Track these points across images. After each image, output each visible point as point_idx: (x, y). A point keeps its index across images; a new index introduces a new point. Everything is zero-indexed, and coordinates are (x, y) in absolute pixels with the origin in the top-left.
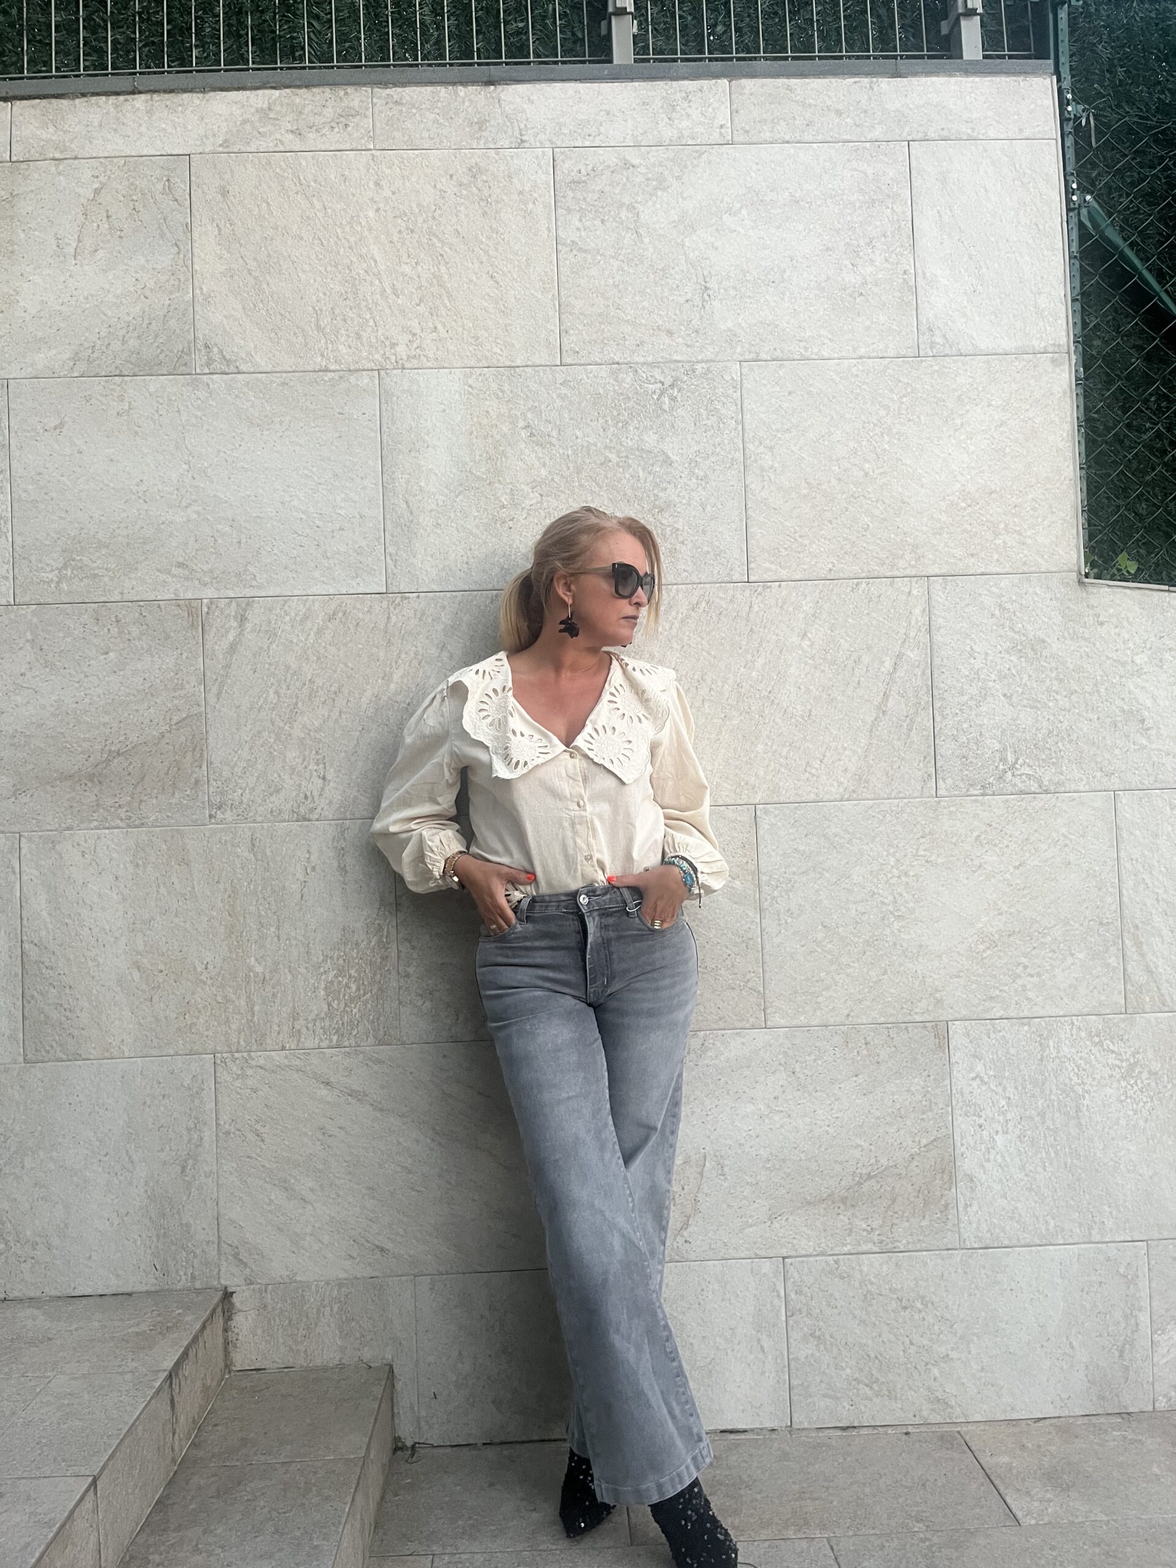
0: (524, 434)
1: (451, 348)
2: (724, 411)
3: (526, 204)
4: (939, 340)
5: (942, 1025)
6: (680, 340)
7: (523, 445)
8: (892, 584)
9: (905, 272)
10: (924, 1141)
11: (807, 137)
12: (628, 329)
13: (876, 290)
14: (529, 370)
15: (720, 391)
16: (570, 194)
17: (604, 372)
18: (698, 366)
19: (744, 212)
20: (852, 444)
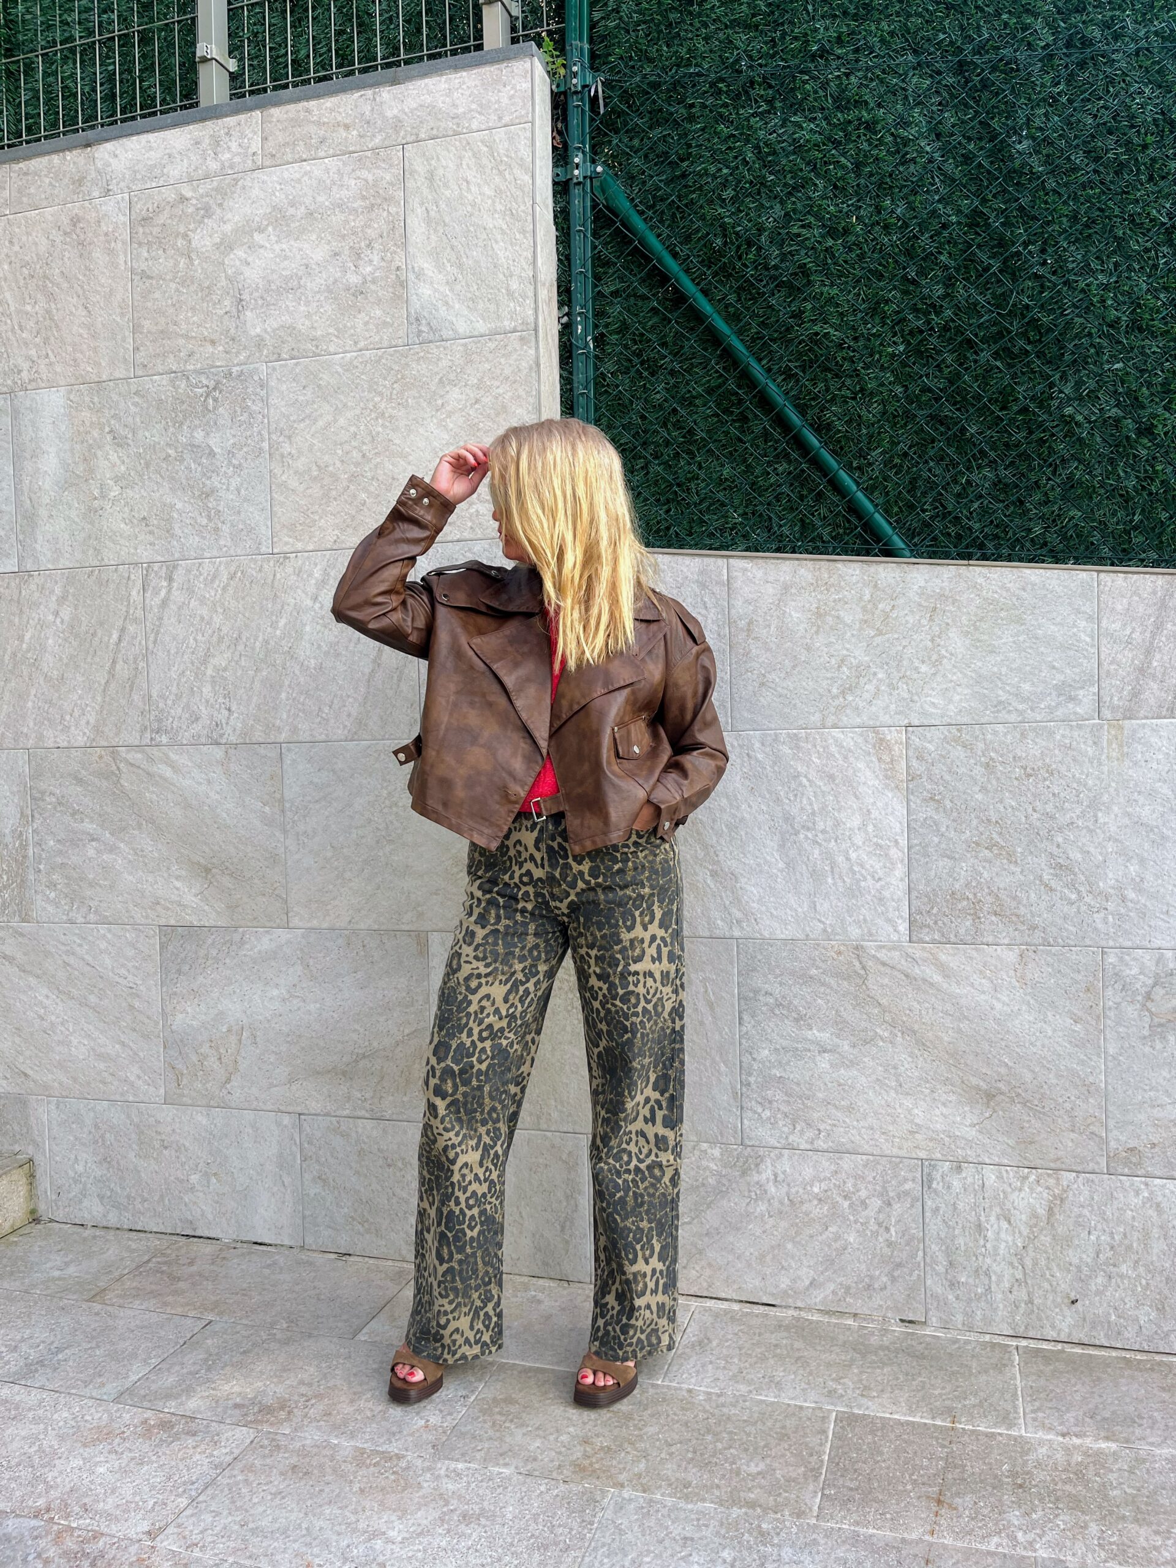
0: (109, 438)
1: (58, 370)
2: (254, 408)
3: (109, 242)
4: (424, 328)
5: (423, 935)
6: (221, 348)
7: (108, 447)
9: (398, 269)
10: (407, 1031)
11: (322, 154)
12: (181, 341)
13: (373, 287)
14: (111, 384)
15: (250, 390)
16: (141, 230)
17: (165, 380)
18: (234, 370)
19: (270, 229)
20: (353, 429)
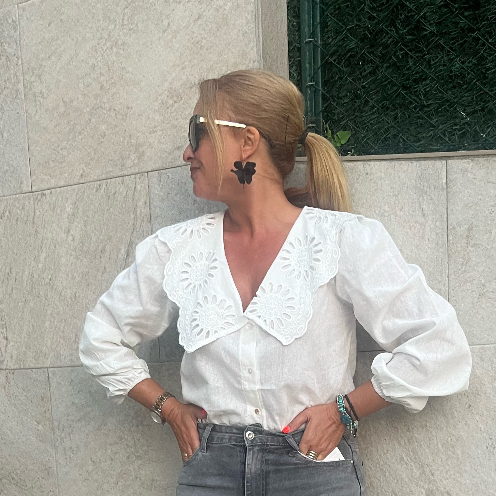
8: (123, 182)
20: (91, 61)
